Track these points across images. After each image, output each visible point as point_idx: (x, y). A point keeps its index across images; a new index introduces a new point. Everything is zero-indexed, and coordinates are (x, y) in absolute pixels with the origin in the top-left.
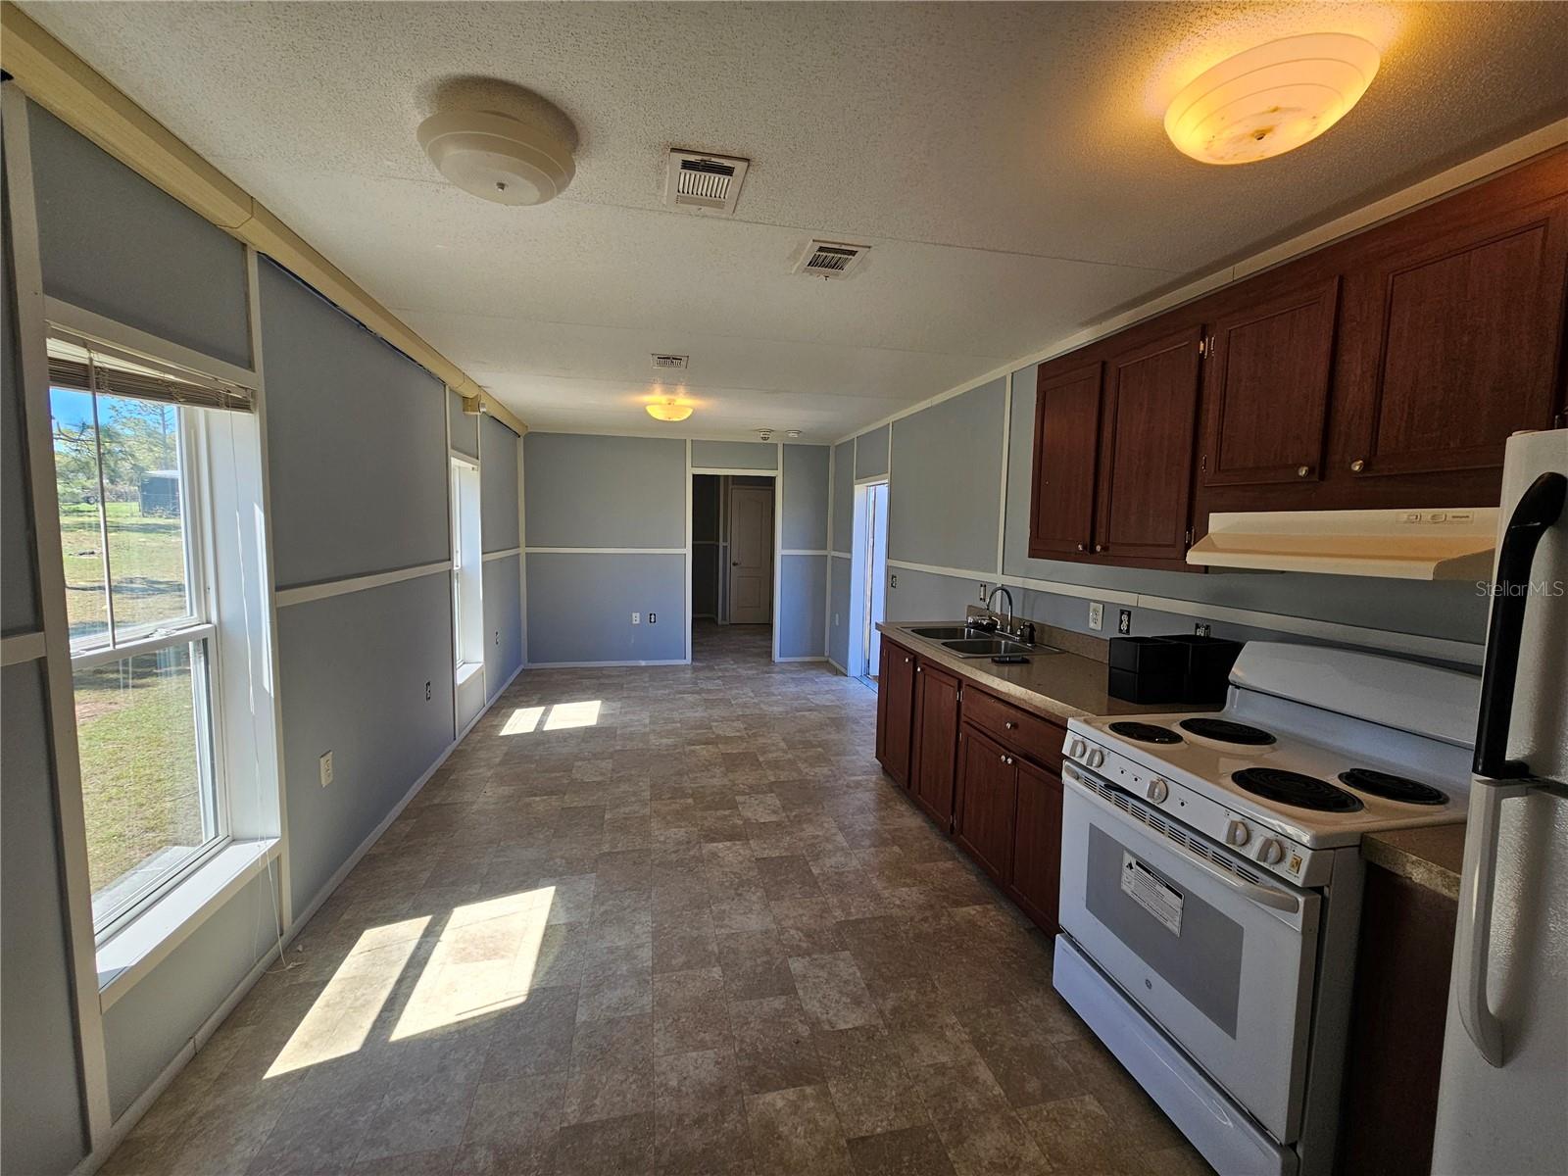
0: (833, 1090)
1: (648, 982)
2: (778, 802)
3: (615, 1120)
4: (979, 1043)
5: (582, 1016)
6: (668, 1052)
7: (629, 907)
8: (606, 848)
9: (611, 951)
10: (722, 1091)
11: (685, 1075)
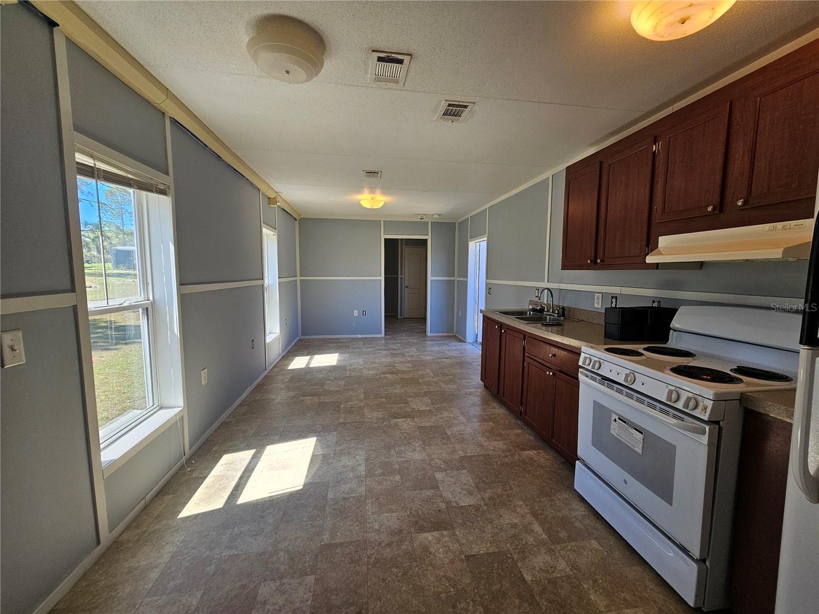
0: (458, 533)
1: (363, 482)
2: (429, 401)
3: (347, 543)
4: (535, 515)
5: (330, 496)
6: (373, 513)
7: (353, 447)
8: (341, 420)
9: (344, 467)
10: (401, 531)
11: (382, 523)
